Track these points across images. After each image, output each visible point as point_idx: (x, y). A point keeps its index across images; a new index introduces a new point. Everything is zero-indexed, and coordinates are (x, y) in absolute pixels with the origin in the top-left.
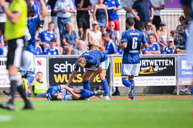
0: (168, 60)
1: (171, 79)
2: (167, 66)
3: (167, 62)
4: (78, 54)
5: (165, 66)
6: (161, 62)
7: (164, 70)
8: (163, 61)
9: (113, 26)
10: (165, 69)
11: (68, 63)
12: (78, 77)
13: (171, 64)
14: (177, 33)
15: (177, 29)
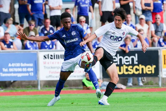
9: (159, 18)
11: (120, 56)
12: (129, 69)
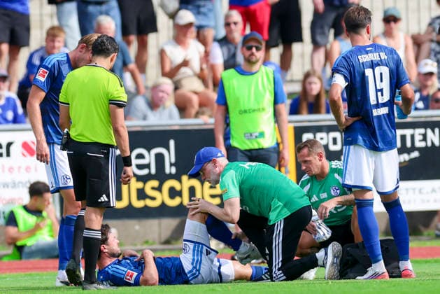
0: (422, 131)
1: (434, 190)
2: (419, 149)
3: (421, 137)
4: (145, 118)
5: (413, 148)
6: (403, 138)
7: (411, 160)
8: (408, 132)
9: (235, 23)
10: (416, 158)
12: (149, 191)
13: (433, 143)
14: (432, 41)
15: (431, 29)
